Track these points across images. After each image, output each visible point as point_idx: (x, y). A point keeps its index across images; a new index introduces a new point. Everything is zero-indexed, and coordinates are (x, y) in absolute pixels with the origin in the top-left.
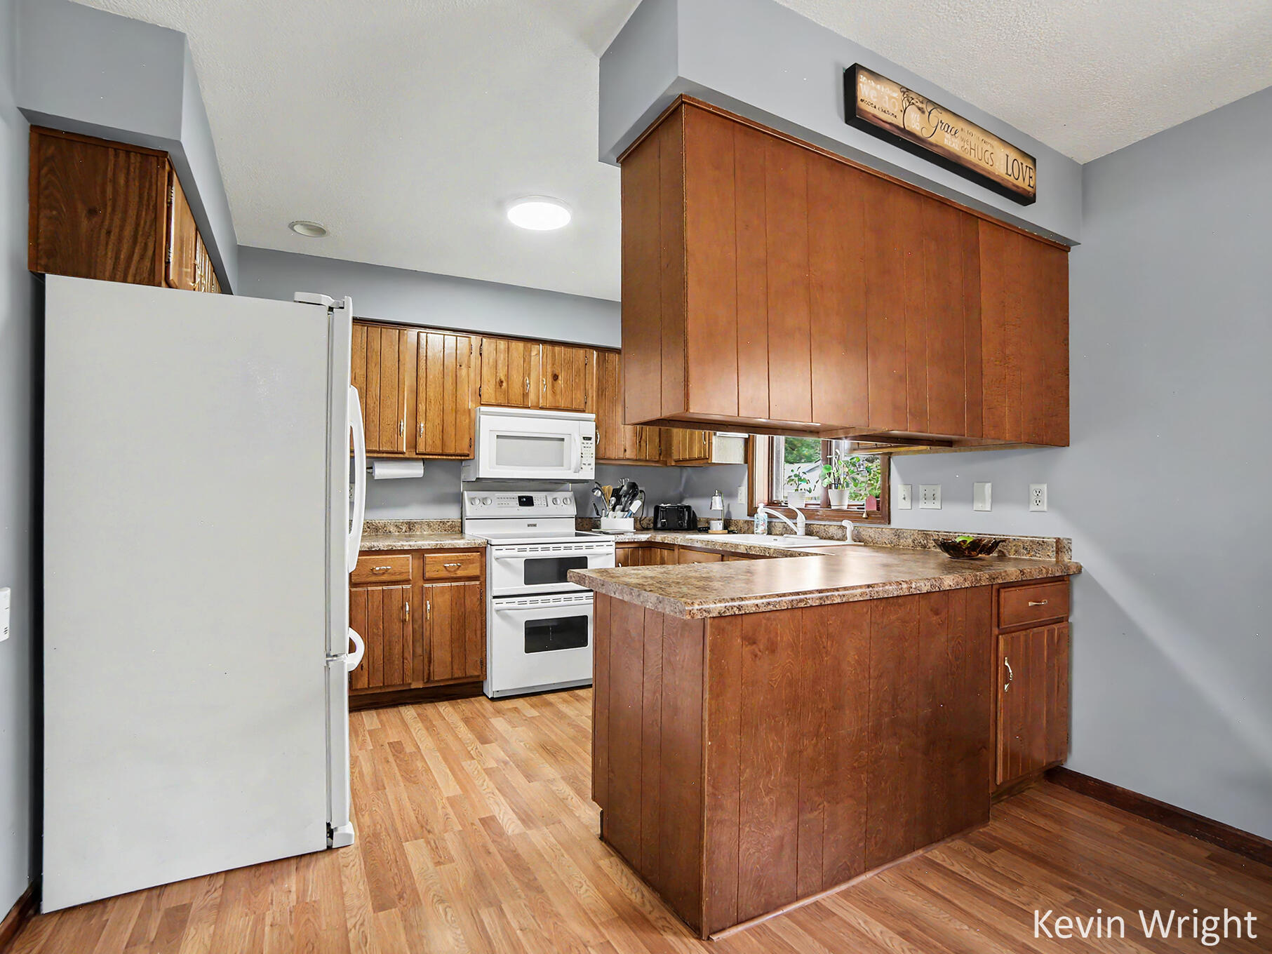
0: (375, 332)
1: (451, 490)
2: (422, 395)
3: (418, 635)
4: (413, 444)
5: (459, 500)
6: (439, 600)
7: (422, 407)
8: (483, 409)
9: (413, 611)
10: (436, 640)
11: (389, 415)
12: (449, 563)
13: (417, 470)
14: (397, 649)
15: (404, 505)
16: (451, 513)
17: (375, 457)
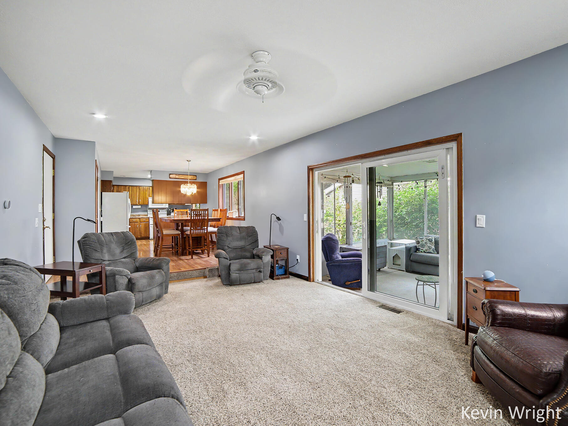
0: (133, 187)
1: (145, 210)
2: (140, 196)
3: (140, 230)
4: (139, 203)
5: (147, 211)
6: (142, 225)
7: (140, 198)
8: (149, 198)
9: (139, 226)
10: (142, 230)
11: (135, 199)
12: (144, 220)
13: (140, 207)
14: (136, 232)
15: (138, 212)
16: (146, 213)
17: (132, 205)
